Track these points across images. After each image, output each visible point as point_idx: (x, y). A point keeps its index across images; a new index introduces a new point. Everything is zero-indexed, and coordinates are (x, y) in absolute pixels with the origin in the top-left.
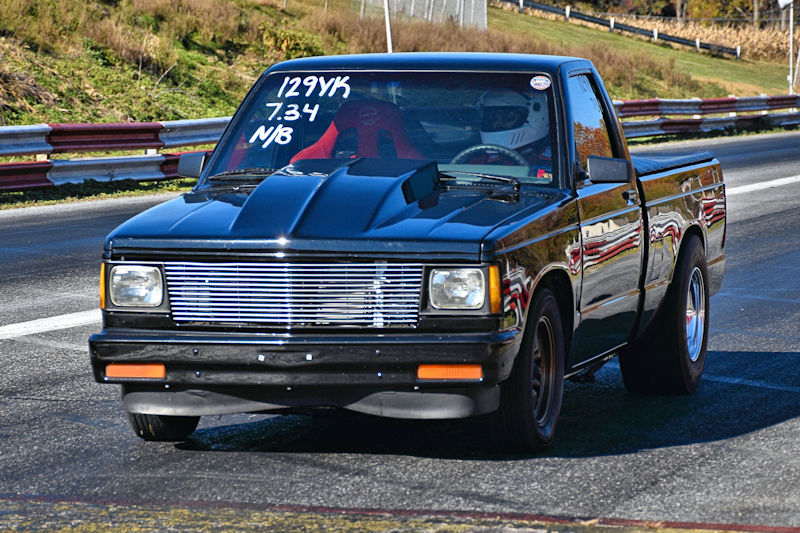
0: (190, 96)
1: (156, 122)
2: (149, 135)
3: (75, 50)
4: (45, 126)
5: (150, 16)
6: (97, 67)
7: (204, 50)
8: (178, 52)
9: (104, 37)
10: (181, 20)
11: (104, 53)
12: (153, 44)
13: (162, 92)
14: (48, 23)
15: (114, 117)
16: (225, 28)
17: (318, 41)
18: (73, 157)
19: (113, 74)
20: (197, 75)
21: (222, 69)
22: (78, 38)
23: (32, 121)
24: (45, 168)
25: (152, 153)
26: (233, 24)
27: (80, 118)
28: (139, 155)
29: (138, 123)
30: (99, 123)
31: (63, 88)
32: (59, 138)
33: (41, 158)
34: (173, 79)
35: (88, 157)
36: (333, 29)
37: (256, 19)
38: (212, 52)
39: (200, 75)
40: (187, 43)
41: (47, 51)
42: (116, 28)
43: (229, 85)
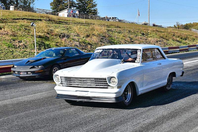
0: (182, 44)
1: (178, 46)
2: (178, 48)
3: (171, 40)
4: (168, 47)
5: (178, 36)
6: (173, 41)
7: (183, 39)
8: (180, 40)
9: (173, 38)
10: (181, 37)
11: (173, 40)
12: (178, 39)
13: (179, 43)
14: (168, 38)
15: (174, 46)
16: (185, 37)
17: (195, 38)
18: (171, 50)
19: (174, 42)
20: (182, 42)
21: (185, 41)
22: (171, 39)
23: (167, 47)
24: (168, 51)
25: (178, 49)
26: (186, 37)
27: (171, 46)
28: (177, 49)
29: (177, 47)
30: (173, 47)
31: (169, 43)
32: (169, 48)
33: (168, 50)
34: (180, 42)
35: (172, 50)
36: (196, 37)
37: (188, 36)
38: (184, 39)
39: (183, 42)
40: (181, 39)
41: (168, 40)
42: (174, 38)
43: (186, 42)
